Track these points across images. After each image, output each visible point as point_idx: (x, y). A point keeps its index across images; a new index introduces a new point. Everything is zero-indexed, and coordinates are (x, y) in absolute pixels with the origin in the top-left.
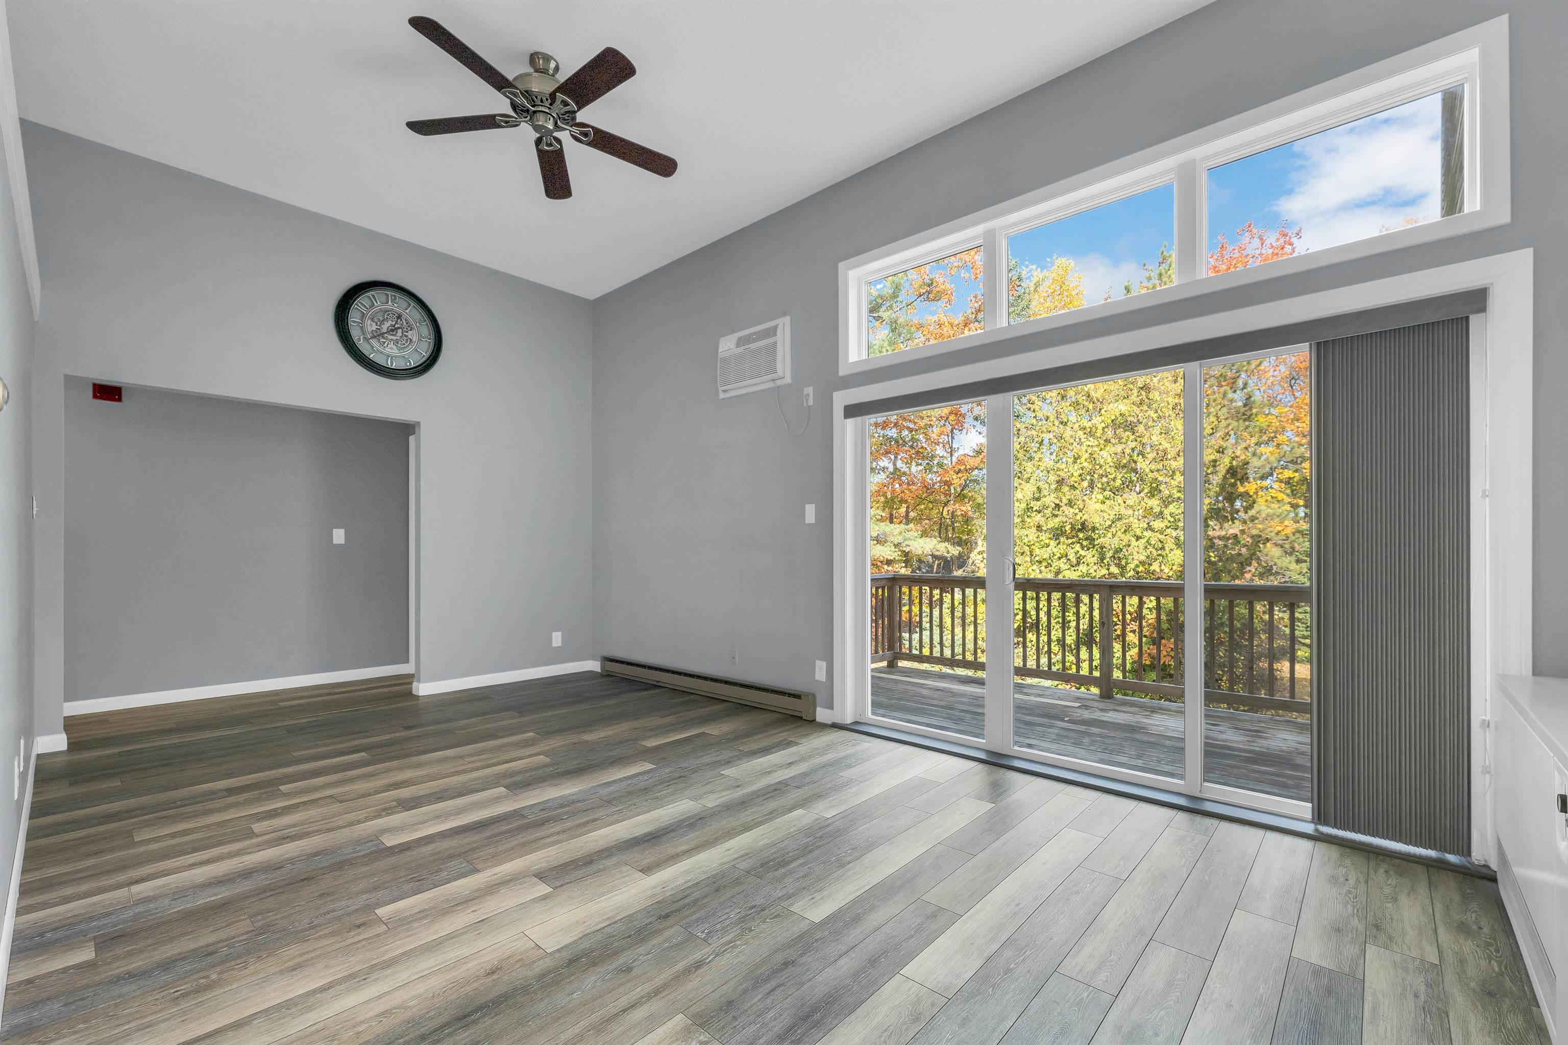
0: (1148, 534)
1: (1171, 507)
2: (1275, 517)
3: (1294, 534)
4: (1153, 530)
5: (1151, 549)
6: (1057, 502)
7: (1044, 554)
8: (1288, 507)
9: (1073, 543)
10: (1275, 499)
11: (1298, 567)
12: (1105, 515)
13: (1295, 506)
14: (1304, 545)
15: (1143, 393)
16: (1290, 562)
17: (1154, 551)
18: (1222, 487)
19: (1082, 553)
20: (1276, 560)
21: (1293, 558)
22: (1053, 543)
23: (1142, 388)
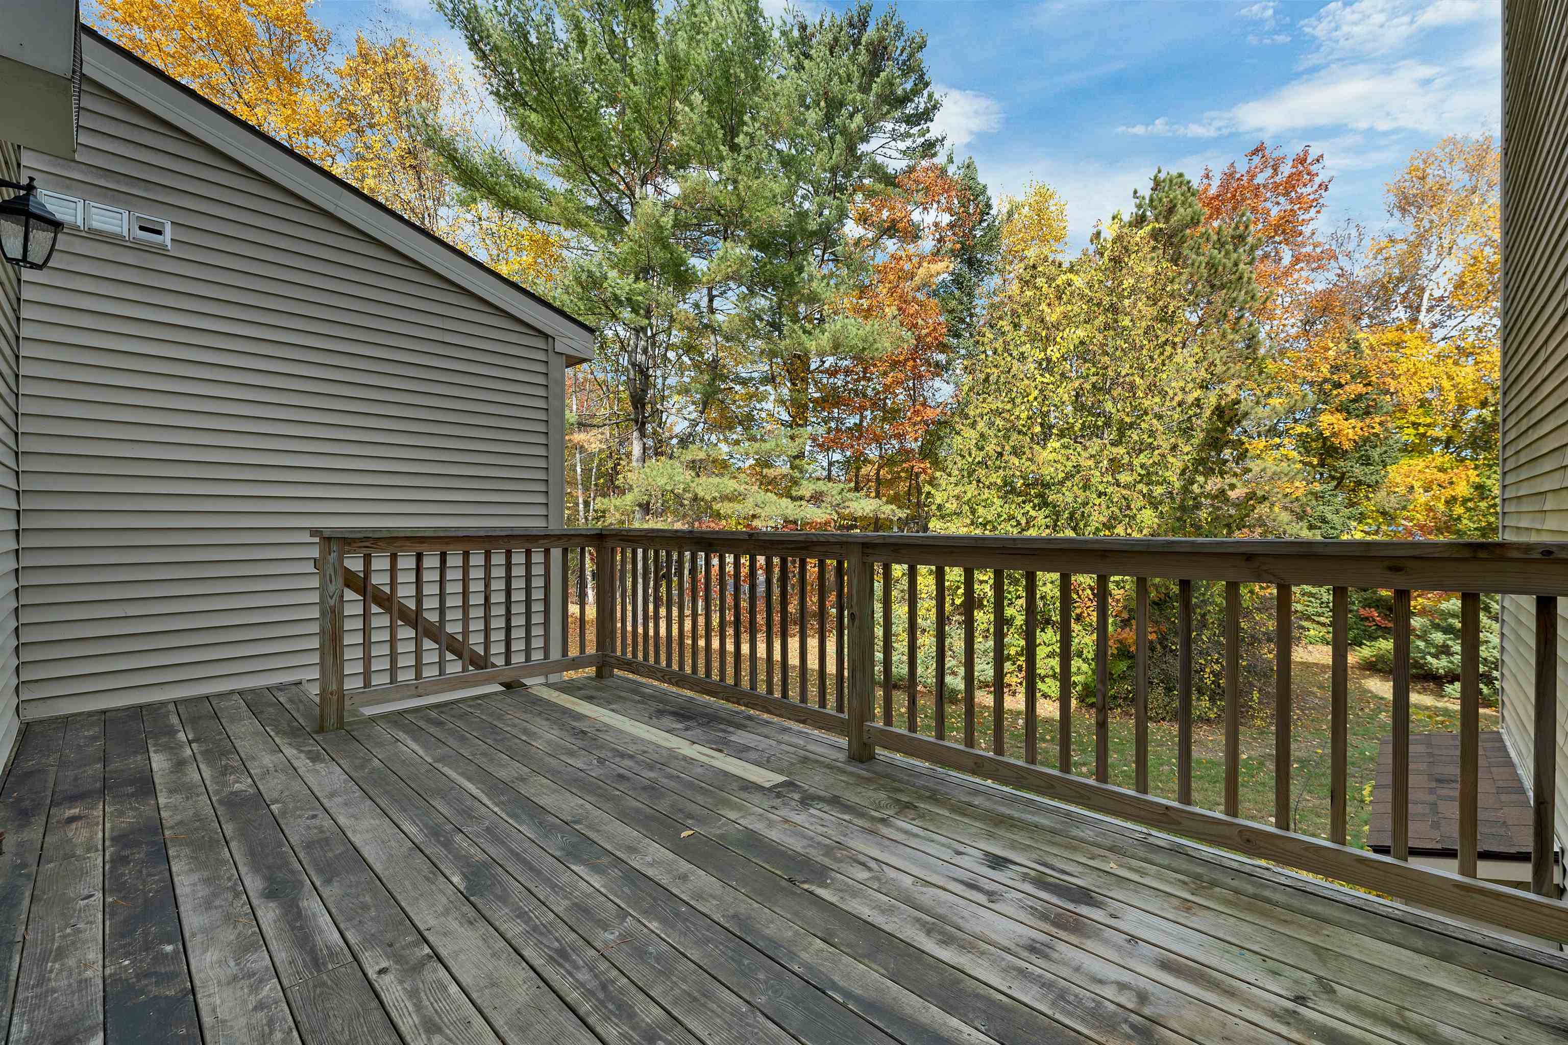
3: (1306, 497)
6: (999, 450)
8: (1300, 466)
12: (1059, 466)
17: (1118, 510)
18: (1208, 432)
21: (1304, 524)
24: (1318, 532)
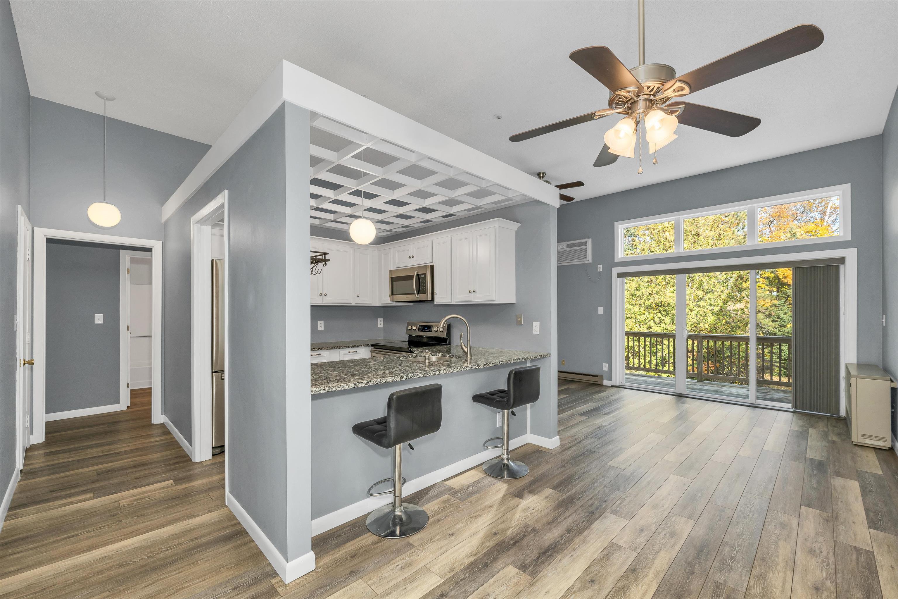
0: (697, 309)
1: (709, 295)
2: (761, 298)
3: (771, 307)
4: (700, 307)
5: (699, 317)
6: (651, 292)
7: (642, 318)
8: (768, 292)
9: (657, 313)
10: (760, 288)
11: (773, 324)
13: (771, 291)
14: (776, 312)
15: (696, 237)
16: (769, 322)
17: (701, 317)
18: (735, 285)
19: (663, 318)
20: (761, 321)
22: (646, 313)
23: (695, 235)
24: (777, 323)
